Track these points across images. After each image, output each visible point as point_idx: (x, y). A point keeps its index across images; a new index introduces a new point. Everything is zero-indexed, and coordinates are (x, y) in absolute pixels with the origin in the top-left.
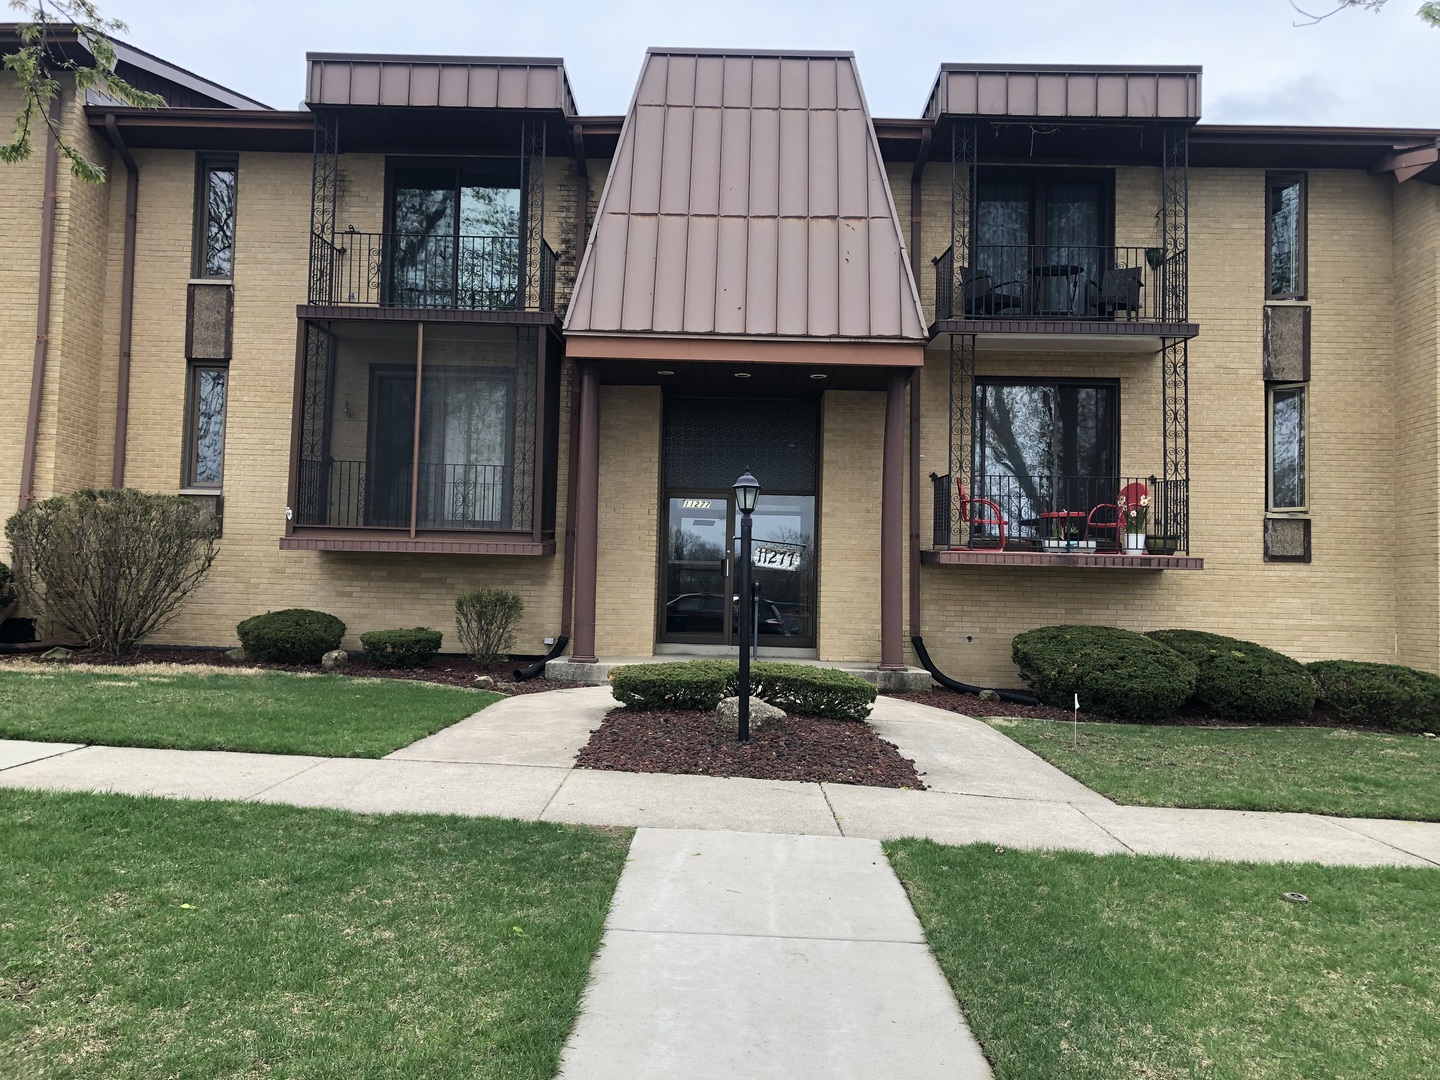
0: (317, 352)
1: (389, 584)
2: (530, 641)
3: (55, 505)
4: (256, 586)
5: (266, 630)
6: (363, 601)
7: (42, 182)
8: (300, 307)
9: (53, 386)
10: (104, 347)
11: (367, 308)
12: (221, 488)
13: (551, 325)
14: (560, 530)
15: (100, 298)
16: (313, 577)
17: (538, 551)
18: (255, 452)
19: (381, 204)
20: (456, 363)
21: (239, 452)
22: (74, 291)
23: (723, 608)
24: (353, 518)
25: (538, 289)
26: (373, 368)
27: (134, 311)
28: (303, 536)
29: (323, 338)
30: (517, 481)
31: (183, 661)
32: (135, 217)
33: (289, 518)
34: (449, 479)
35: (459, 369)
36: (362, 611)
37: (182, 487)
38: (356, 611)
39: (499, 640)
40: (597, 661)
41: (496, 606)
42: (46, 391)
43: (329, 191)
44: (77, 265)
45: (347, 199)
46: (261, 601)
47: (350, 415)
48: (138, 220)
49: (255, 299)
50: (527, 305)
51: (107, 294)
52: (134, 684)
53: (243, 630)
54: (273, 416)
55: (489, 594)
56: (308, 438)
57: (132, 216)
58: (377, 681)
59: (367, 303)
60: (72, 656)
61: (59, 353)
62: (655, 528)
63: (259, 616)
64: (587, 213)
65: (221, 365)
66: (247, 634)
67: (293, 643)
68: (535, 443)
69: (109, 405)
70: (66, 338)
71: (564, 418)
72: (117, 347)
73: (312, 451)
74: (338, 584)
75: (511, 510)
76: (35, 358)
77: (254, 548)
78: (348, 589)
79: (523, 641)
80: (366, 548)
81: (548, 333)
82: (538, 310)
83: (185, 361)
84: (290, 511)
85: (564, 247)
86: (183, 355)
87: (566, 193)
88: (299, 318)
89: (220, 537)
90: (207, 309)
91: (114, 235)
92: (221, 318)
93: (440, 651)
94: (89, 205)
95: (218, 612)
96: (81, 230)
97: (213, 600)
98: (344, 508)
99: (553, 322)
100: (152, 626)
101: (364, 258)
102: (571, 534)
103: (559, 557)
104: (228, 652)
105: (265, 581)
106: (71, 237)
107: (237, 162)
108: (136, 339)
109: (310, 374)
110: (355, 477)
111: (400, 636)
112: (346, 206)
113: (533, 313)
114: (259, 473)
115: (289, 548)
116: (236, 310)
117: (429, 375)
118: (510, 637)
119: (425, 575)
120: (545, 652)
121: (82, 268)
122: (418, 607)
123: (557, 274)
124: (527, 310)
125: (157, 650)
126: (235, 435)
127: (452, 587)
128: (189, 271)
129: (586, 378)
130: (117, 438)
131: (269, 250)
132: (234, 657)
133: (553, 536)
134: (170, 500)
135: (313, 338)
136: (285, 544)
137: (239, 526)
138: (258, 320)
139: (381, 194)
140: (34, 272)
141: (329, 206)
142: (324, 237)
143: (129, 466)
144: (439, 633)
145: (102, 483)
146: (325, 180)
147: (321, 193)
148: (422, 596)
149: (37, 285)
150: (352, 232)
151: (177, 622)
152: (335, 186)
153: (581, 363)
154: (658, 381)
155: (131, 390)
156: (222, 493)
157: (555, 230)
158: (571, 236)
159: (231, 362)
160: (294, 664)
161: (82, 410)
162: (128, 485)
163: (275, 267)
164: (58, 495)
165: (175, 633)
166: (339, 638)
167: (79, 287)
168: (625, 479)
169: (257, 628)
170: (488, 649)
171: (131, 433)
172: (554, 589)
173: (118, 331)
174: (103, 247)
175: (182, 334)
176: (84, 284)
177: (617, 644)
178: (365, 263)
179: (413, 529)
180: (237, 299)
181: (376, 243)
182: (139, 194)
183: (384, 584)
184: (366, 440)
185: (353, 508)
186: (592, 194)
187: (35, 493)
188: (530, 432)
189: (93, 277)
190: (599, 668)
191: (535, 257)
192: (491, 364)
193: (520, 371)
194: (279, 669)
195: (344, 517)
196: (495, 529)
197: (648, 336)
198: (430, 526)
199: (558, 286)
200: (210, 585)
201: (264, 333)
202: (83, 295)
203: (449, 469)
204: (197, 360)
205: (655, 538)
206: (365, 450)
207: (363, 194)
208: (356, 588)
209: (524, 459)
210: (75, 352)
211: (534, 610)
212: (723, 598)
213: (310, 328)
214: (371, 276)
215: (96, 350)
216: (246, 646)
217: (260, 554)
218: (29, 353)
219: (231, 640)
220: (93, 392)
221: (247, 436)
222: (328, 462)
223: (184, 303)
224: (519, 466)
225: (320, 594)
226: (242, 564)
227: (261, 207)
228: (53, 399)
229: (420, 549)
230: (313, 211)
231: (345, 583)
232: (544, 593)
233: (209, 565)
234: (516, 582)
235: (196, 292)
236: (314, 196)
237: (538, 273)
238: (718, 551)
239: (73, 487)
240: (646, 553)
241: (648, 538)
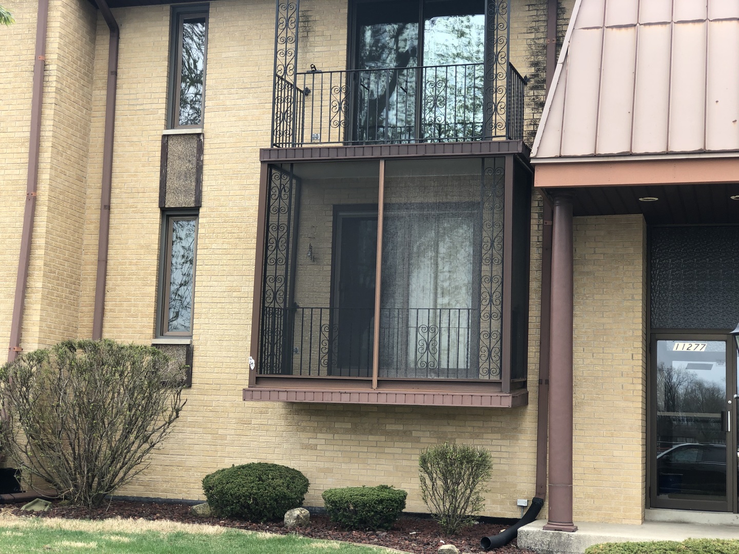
0: (280, 196)
1: (353, 437)
2: (502, 502)
3: (39, 358)
4: (223, 437)
5: (229, 485)
6: (327, 454)
7: (33, 46)
8: (263, 151)
9: (40, 241)
10: (88, 200)
11: (329, 148)
12: (191, 337)
13: (519, 154)
14: (532, 378)
15: (84, 154)
16: (279, 428)
17: (507, 402)
18: (223, 300)
19: (344, 42)
20: (419, 200)
21: (208, 300)
22: (60, 148)
23: (725, 461)
24: (314, 366)
25: (504, 117)
26: (337, 209)
27: (114, 164)
28: (266, 387)
29: (286, 180)
30: (484, 326)
31: (151, 516)
32: (116, 73)
33: (252, 368)
34: (412, 323)
35: (421, 206)
36: (327, 465)
37: (156, 337)
38: (321, 465)
39: (467, 502)
40: (575, 530)
41: (462, 464)
42: (34, 246)
43: (291, 33)
44: (63, 123)
45: (311, 39)
46: (229, 453)
47: (314, 259)
48: (118, 77)
49: (224, 145)
50: (493, 134)
51: (91, 149)
52: (93, 545)
53: (208, 485)
54: (240, 262)
55: (455, 450)
56: (270, 284)
57: (113, 73)
58: (336, 544)
59: (329, 143)
60: (49, 509)
61: (46, 208)
62: (640, 375)
63: (223, 470)
64: (557, 32)
65: (192, 212)
66: (211, 488)
67: (255, 499)
68: (502, 283)
69: (91, 257)
70: (53, 194)
71: (535, 254)
72: (99, 201)
73: (275, 298)
74: (303, 435)
75: (478, 357)
76: (25, 213)
77: (222, 398)
78: (312, 441)
79: (494, 502)
80: (328, 399)
81: (516, 161)
82: (504, 139)
83: (159, 209)
84: (253, 361)
85: (533, 70)
86: (156, 205)
87: (534, 13)
88: (262, 162)
89: (190, 386)
90: (179, 158)
91: (97, 92)
92: (192, 166)
93: (404, 511)
94: (75, 66)
95: (188, 464)
96: (67, 90)
97: (183, 452)
98: (306, 357)
99: (520, 150)
100: (122, 479)
101: (326, 97)
102: (544, 382)
103: (532, 408)
104: (194, 507)
105: (233, 432)
106: (58, 97)
107: (207, 12)
108: (115, 192)
109: (273, 219)
110: (316, 324)
111: (362, 495)
112: (310, 46)
113: (499, 142)
114: (226, 321)
115: (252, 399)
116: (206, 158)
117: (392, 213)
118: (478, 499)
119: (389, 427)
120: (518, 515)
121: (69, 126)
122: (383, 461)
123: (526, 100)
124: (494, 139)
125: (130, 502)
126: (204, 284)
127: (417, 440)
128: (163, 122)
129: (557, 210)
130: (97, 290)
131: (236, 96)
132: (200, 512)
133: (524, 385)
134: (143, 350)
135: (276, 182)
136: (247, 395)
137: (208, 375)
138: (227, 166)
139: (344, 32)
140: (25, 132)
141: (291, 46)
142: (287, 79)
143: (108, 316)
144: (403, 492)
145: (84, 335)
146: (288, 20)
147: (284, 35)
148: (387, 450)
149: (27, 144)
150: (314, 71)
151: (149, 473)
152: (297, 27)
153: (552, 193)
154: (639, 208)
155: (110, 241)
156: (191, 342)
157: (524, 53)
158: (541, 58)
159: (201, 210)
160: (257, 521)
161: (66, 264)
162: (106, 336)
163: (242, 113)
164: (42, 347)
165: (146, 485)
166: (302, 493)
167: (64, 145)
168: (604, 320)
169: (221, 482)
170: (455, 509)
171: (110, 284)
172: (526, 444)
173: (100, 185)
174: (87, 103)
175: (156, 184)
176: (69, 141)
177: (599, 509)
178: (326, 103)
179: (375, 379)
180: (206, 147)
181: (339, 81)
182: (120, 51)
183: (348, 437)
184: (329, 284)
185: (315, 356)
186: (563, 11)
187: (23, 345)
188: (497, 270)
189: (78, 134)
190: (578, 538)
191: (501, 83)
192: (455, 199)
193: (486, 205)
194: (241, 528)
195: (305, 366)
196: (461, 378)
197: (626, 159)
198: (393, 375)
199: (528, 113)
200: (180, 436)
201: (231, 179)
202: (69, 152)
203: (413, 313)
204: (170, 209)
205: (640, 387)
206: (329, 295)
207: (328, 33)
208: (321, 439)
209: (491, 301)
210: (60, 208)
211: (506, 468)
212: (725, 449)
213: (273, 171)
214: (333, 114)
215: (80, 205)
216: (211, 500)
217: (227, 404)
218: (19, 209)
219: (197, 493)
220: (76, 245)
221: (215, 283)
222: (292, 309)
223: (159, 154)
224: (485, 309)
225: (285, 446)
226: (211, 414)
227: (230, 54)
228: (39, 253)
229: (382, 401)
230: (276, 53)
231: (310, 435)
232: (517, 449)
233: (177, 417)
234: (485, 436)
235: (170, 142)
236: (277, 37)
237: (504, 100)
238: (719, 390)
239: (56, 339)
240: (630, 404)
241: (631, 387)
